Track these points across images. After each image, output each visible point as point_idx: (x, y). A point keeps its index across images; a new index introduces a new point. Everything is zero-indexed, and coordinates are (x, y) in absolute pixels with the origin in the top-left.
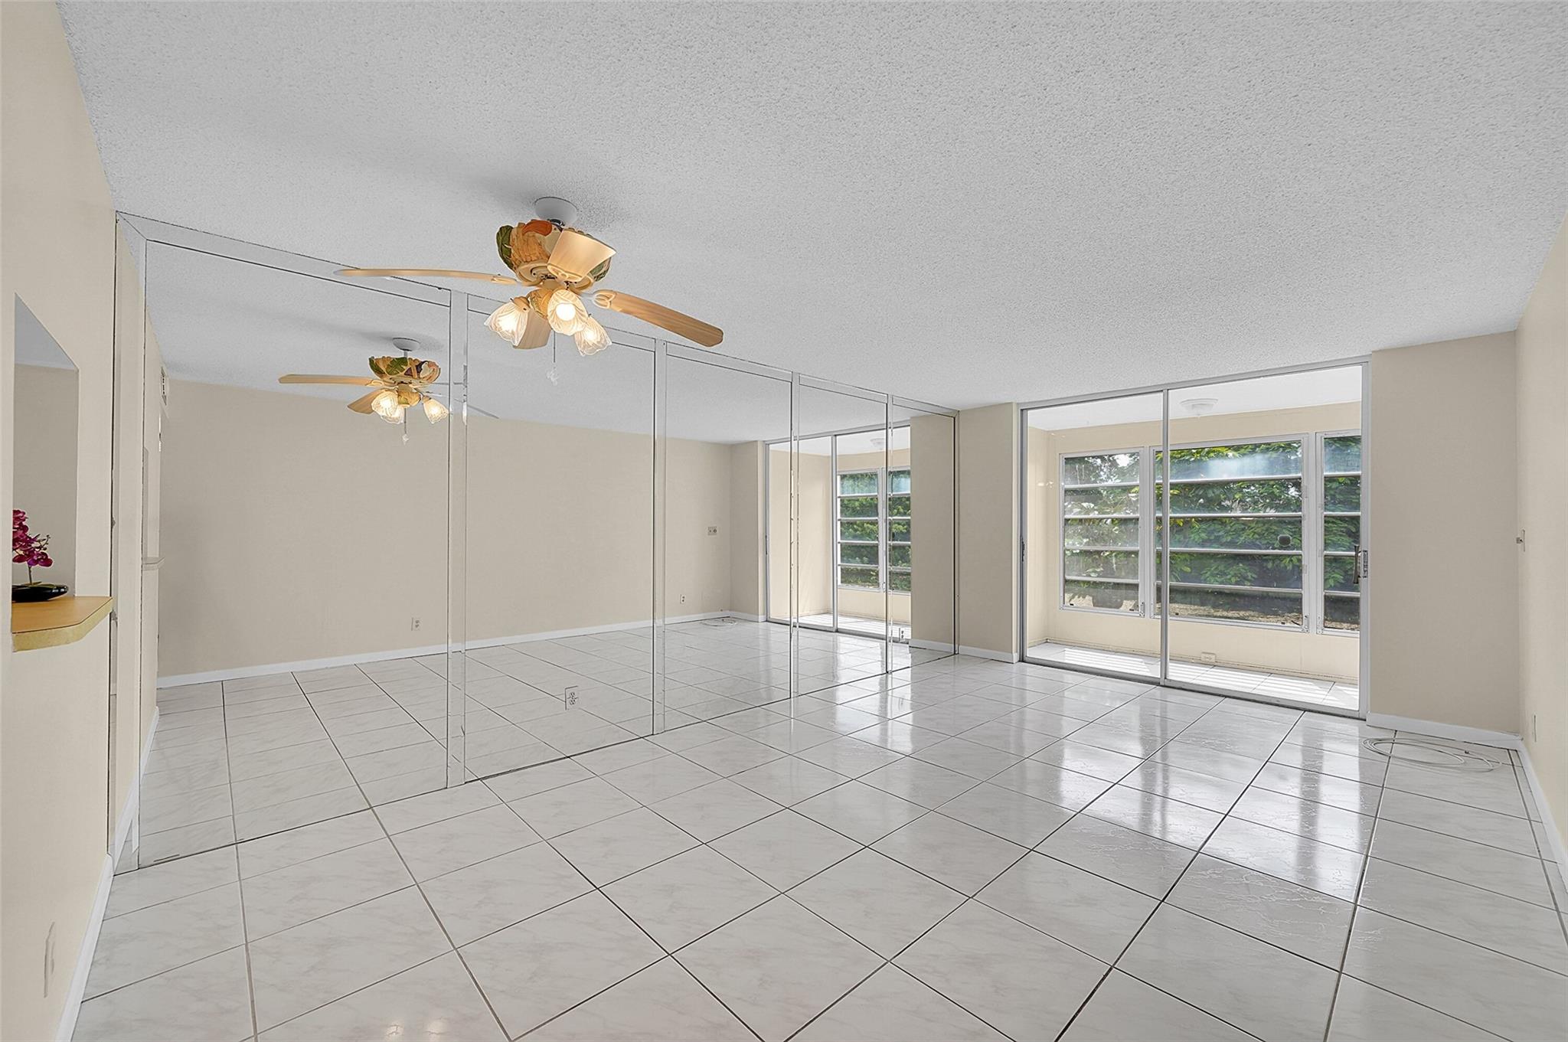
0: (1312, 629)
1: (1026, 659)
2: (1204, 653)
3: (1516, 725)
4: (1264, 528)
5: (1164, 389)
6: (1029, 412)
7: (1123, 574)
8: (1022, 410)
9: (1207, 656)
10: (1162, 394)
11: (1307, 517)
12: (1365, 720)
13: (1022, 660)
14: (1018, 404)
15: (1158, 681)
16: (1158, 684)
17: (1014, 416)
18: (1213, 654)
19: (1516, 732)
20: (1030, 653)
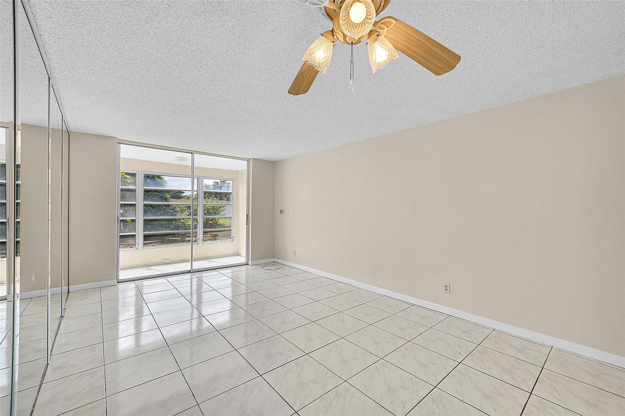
1: (119, 281)
2: (165, 259)
9: (166, 260)
18: (168, 259)
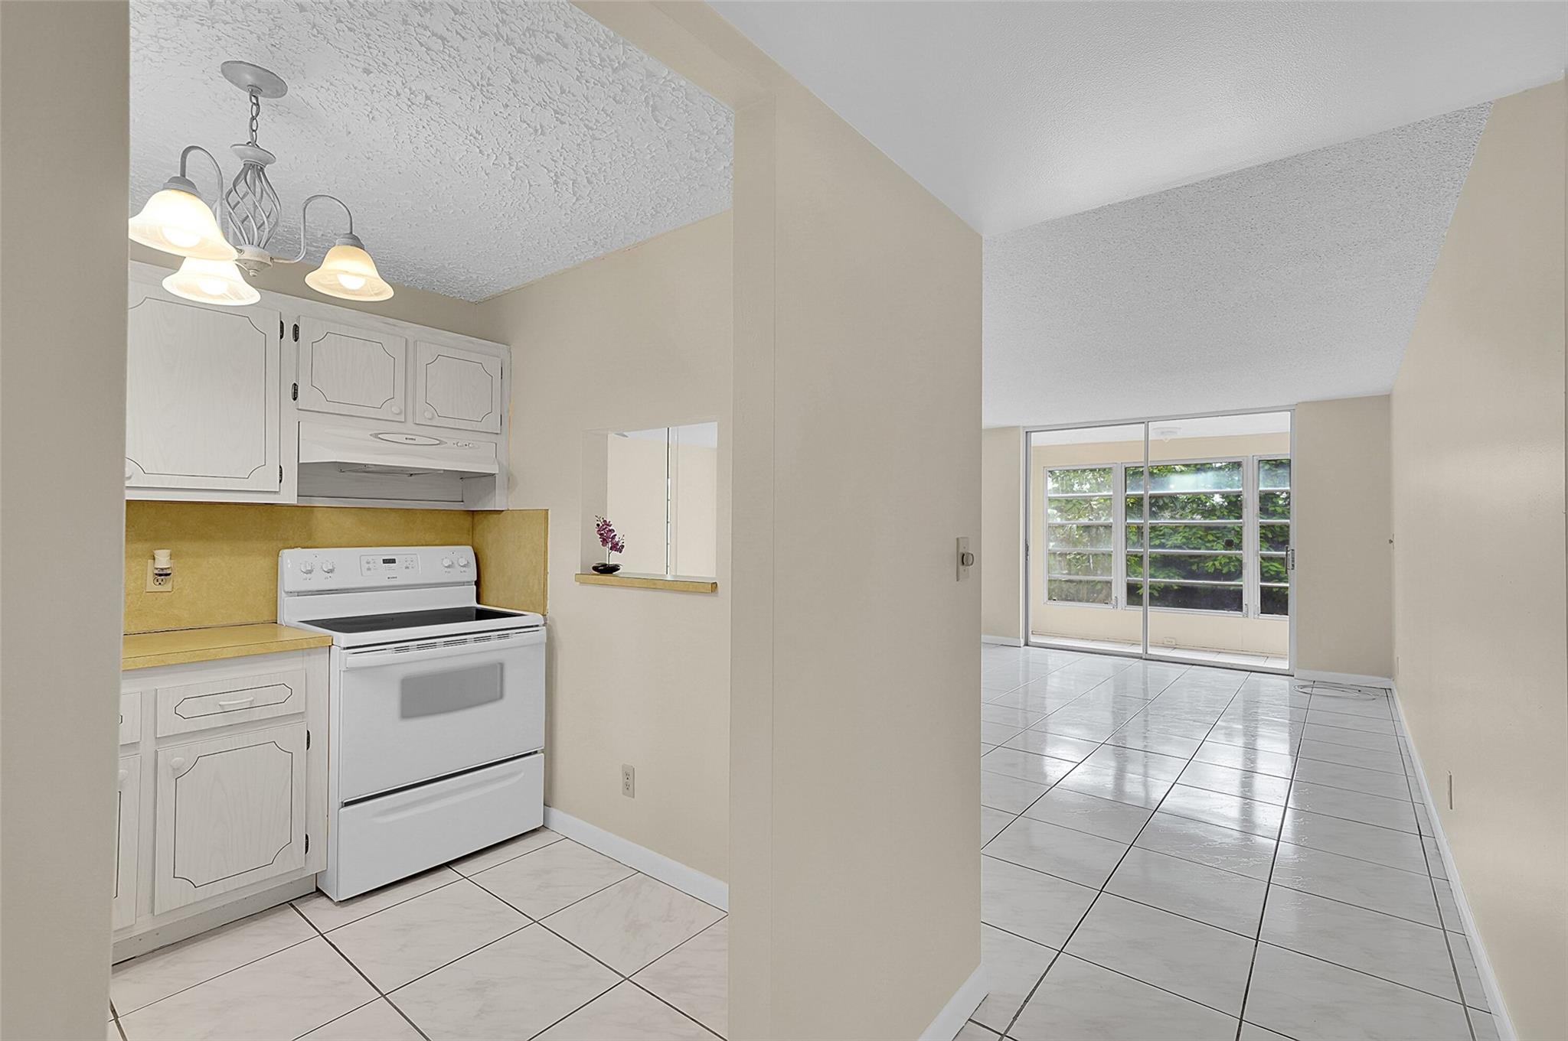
0: (1251, 614)
1: (1029, 643)
2: (1166, 638)
3: (1388, 670)
4: (1191, 533)
5: (1144, 422)
6: (1033, 434)
7: (1099, 572)
8: (1027, 432)
9: (1169, 640)
10: (1144, 425)
11: (1246, 524)
12: (1293, 676)
13: (1026, 644)
14: (1024, 427)
15: (1140, 656)
16: (1141, 658)
17: (1021, 435)
18: (1174, 638)
19: (1390, 677)
20: (1033, 639)
